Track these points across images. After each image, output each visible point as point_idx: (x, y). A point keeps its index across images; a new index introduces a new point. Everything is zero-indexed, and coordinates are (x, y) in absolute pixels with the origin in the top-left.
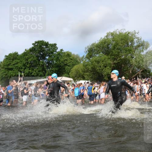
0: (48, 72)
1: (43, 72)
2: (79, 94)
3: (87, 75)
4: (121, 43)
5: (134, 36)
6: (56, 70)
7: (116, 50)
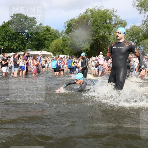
0: (28, 45)
1: (22, 46)
2: (57, 67)
3: (67, 50)
4: (100, 20)
5: (112, 14)
6: (35, 44)
7: (94, 26)
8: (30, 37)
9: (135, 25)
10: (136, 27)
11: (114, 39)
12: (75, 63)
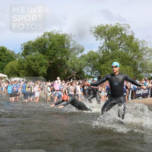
4: (58, 44)
5: (70, 38)
7: (52, 50)
9: (92, 51)
10: (93, 52)
11: (71, 64)
12: (29, 88)
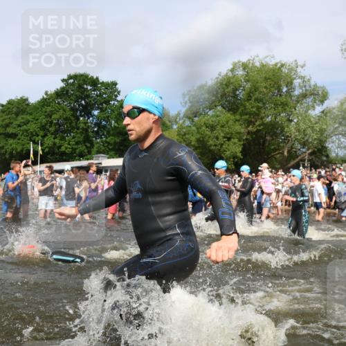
1: (86, 146)
4: (266, 87)
5: (293, 72)
6: (115, 142)
7: (252, 101)
8: (104, 127)
11: (299, 131)
